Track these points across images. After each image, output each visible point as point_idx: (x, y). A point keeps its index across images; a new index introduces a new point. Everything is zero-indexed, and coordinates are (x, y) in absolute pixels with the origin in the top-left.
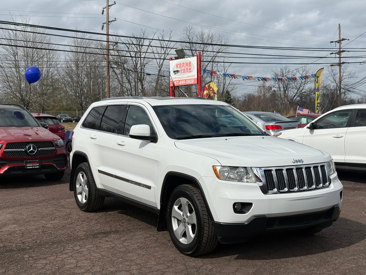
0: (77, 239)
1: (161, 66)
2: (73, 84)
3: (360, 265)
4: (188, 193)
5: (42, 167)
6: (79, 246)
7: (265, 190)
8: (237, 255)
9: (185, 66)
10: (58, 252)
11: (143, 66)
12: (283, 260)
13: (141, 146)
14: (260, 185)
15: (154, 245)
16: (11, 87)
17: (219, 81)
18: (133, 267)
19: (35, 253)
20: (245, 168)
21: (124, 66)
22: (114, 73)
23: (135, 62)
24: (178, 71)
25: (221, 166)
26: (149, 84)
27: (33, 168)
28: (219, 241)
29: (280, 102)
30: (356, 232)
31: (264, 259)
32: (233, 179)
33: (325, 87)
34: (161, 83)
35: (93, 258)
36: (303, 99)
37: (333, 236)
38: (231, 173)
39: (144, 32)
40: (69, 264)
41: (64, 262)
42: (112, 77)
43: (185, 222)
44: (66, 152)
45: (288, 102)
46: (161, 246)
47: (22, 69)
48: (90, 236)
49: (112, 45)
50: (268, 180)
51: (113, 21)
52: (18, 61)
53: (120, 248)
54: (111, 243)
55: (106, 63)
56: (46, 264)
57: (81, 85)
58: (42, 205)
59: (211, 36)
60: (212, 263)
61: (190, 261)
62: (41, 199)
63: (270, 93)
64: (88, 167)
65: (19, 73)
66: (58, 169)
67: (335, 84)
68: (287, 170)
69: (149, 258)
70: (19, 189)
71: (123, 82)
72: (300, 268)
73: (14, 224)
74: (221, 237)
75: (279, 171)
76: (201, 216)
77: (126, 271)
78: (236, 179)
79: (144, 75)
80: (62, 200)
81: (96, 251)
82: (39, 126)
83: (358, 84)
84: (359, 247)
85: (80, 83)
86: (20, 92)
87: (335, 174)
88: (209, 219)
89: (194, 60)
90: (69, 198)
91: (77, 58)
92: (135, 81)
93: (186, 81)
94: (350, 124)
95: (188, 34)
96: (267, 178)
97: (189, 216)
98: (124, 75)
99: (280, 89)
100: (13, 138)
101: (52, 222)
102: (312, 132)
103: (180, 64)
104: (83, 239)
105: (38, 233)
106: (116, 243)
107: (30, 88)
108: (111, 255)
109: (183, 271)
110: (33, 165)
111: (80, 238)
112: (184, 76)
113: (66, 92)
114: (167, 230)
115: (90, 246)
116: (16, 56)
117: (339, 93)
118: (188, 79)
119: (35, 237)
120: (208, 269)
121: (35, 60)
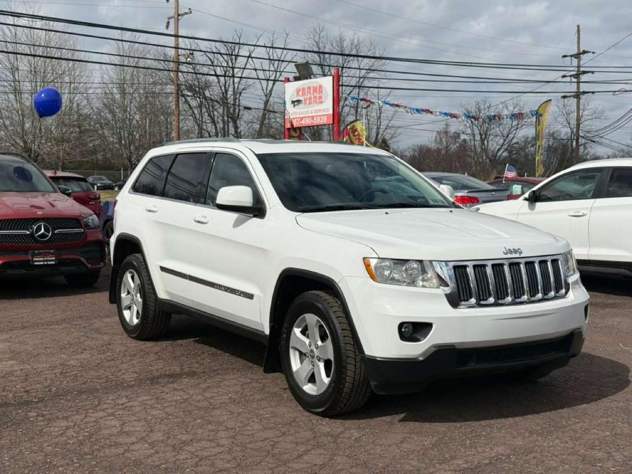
0: (122, 385)
1: (268, 95)
2: (116, 123)
3: (618, 432)
4: (320, 306)
5: (60, 263)
6: (127, 397)
7: (455, 300)
8: (403, 415)
9: (312, 92)
10: (88, 407)
11: (237, 93)
12: (483, 423)
13: (237, 224)
14: (447, 293)
15: (257, 397)
16: (6, 127)
17: (370, 122)
18: (222, 434)
19: (48, 409)
20: (421, 262)
21: (204, 93)
22: (187, 106)
23: (223, 88)
24: (299, 101)
25: (379, 258)
26: (248, 124)
27: (44, 265)
28: (372, 390)
29: (474, 159)
30: (611, 376)
31: (451, 421)
32: (398, 281)
33: (552, 135)
34: (269, 124)
35: (150, 417)
36: (514, 154)
37: (570, 383)
38: (395, 271)
39: (239, 35)
40: (108, 428)
41: (100, 425)
42: (183, 113)
43: (313, 357)
44: (104, 238)
45: (488, 160)
46: (271, 398)
47: (27, 95)
48: (146, 381)
49: (184, 55)
50: (459, 283)
51: (186, 13)
52: (19, 82)
53: (199, 402)
54: (182, 393)
55: (173, 87)
56: (68, 428)
57: (130, 126)
58: (61, 327)
59: (356, 43)
60: (360, 428)
61: (321, 424)
62: (58, 318)
63: (457, 145)
64: (141, 262)
65: (21, 103)
66: (89, 266)
67: (569, 130)
68: (493, 266)
69: (249, 419)
70: (21, 300)
71: (202, 122)
72: (513, 437)
73: (11, 359)
74: (376, 383)
75: (479, 268)
76: (342, 345)
77: (208, 440)
78: (404, 282)
79: (239, 110)
80: (95, 321)
81: (156, 406)
82: (55, 192)
83: (609, 129)
84: (615, 402)
85: (128, 123)
86: (23, 136)
87: (577, 276)
88: (357, 351)
89: (327, 83)
90: (108, 317)
91: (122, 77)
92: (223, 120)
93: (313, 119)
94: (598, 194)
95: (317, 38)
96: (459, 280)
97: (321, 346)
98: (204, 110)
99: (474, 137)
100: (10, 212)
101: (78, 357)
102: (532, 207)
103: (304, 89)
104: (132, 386)
105: (54, 376)
106: (191, 392)
107: (40, 130)
108: (182, 413)
109: (308, 440)
110: (45, 259)
111: (128, 385)
112: (310, 110)
113: (103, 137)
114: (281, 371)
115: (145, 398)
116: (16, 74)
117: (576, 145)
118: (317, 116)
119: (49, 382)
120: (353, 438)
121: (49, 81)
